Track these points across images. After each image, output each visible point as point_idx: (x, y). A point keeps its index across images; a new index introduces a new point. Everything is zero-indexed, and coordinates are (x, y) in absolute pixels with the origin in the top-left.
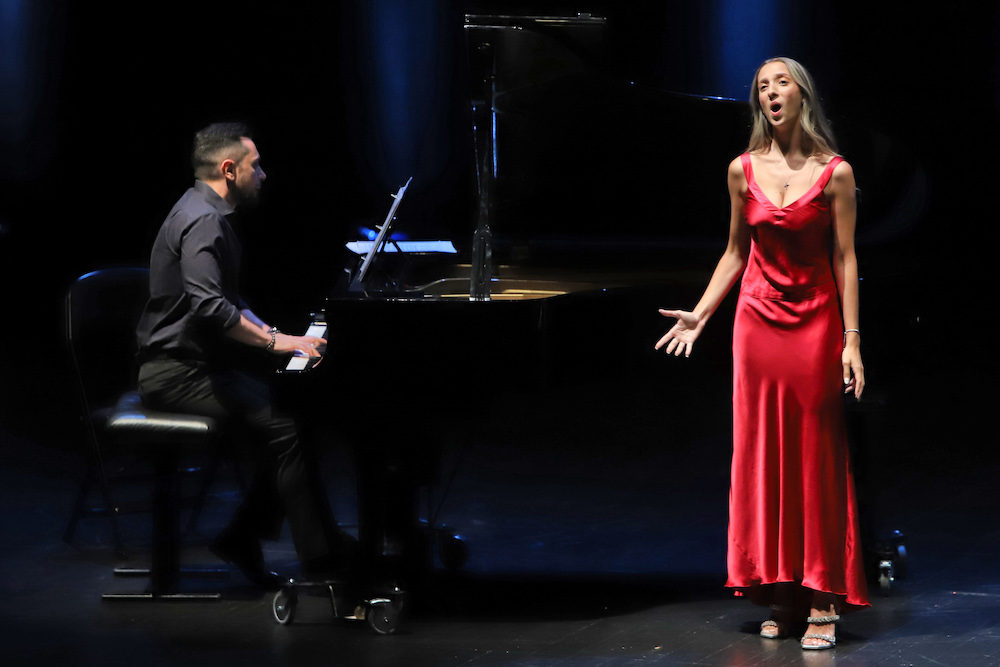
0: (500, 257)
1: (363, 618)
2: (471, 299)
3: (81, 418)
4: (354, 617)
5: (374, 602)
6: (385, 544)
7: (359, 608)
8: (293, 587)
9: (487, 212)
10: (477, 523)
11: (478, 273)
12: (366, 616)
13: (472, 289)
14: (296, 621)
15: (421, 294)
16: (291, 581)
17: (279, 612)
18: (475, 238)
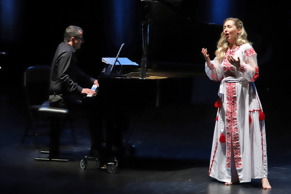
0: (148, 67)
1: (106, 168)
2: (140, 78)
3: (27, 108)
4: (103, 168)
5: (109, 164)
6: (113, 147)
7: (105, 165)
8: (86, 158)
9: (145, 54)
10: (139, 142)
11: (142, 71)
12: (107, 167)
13: (140, 76)
14: (87, 168)
15: (126, 76)
16: (86, 157)
17: (82, 166)
18: (142, 61)
